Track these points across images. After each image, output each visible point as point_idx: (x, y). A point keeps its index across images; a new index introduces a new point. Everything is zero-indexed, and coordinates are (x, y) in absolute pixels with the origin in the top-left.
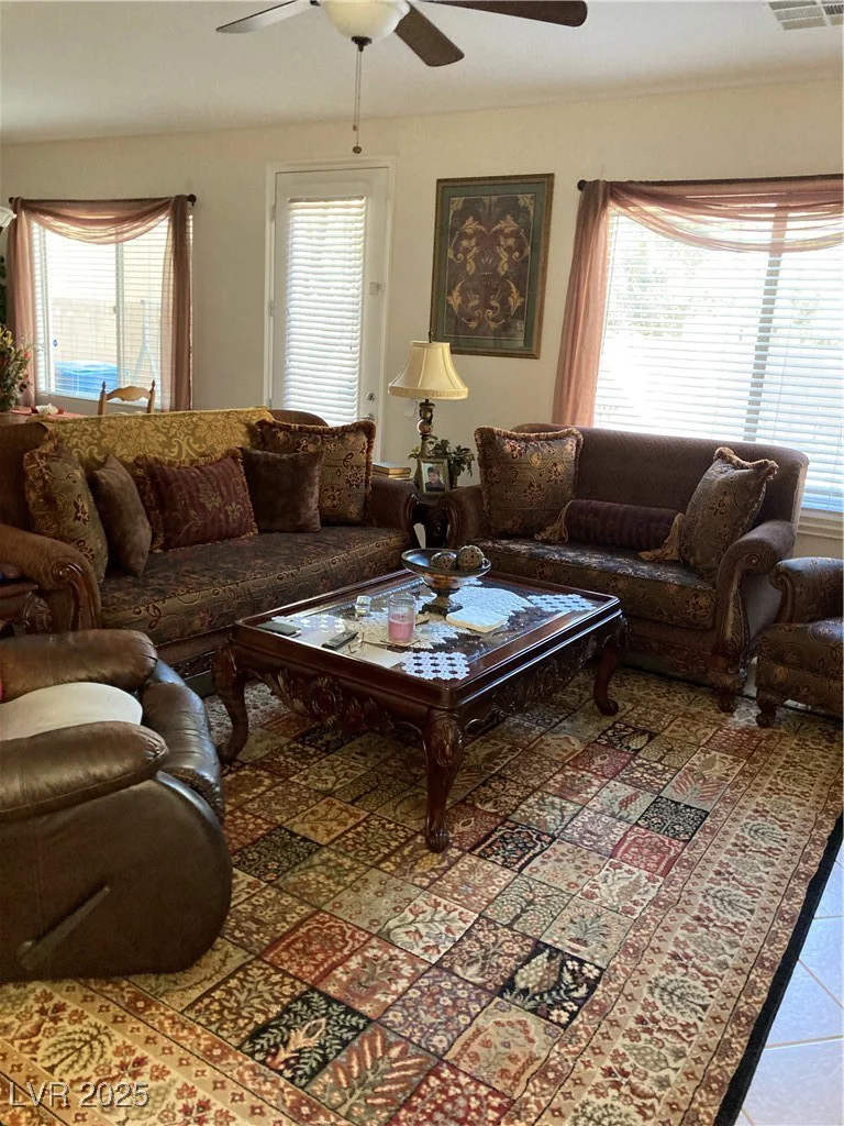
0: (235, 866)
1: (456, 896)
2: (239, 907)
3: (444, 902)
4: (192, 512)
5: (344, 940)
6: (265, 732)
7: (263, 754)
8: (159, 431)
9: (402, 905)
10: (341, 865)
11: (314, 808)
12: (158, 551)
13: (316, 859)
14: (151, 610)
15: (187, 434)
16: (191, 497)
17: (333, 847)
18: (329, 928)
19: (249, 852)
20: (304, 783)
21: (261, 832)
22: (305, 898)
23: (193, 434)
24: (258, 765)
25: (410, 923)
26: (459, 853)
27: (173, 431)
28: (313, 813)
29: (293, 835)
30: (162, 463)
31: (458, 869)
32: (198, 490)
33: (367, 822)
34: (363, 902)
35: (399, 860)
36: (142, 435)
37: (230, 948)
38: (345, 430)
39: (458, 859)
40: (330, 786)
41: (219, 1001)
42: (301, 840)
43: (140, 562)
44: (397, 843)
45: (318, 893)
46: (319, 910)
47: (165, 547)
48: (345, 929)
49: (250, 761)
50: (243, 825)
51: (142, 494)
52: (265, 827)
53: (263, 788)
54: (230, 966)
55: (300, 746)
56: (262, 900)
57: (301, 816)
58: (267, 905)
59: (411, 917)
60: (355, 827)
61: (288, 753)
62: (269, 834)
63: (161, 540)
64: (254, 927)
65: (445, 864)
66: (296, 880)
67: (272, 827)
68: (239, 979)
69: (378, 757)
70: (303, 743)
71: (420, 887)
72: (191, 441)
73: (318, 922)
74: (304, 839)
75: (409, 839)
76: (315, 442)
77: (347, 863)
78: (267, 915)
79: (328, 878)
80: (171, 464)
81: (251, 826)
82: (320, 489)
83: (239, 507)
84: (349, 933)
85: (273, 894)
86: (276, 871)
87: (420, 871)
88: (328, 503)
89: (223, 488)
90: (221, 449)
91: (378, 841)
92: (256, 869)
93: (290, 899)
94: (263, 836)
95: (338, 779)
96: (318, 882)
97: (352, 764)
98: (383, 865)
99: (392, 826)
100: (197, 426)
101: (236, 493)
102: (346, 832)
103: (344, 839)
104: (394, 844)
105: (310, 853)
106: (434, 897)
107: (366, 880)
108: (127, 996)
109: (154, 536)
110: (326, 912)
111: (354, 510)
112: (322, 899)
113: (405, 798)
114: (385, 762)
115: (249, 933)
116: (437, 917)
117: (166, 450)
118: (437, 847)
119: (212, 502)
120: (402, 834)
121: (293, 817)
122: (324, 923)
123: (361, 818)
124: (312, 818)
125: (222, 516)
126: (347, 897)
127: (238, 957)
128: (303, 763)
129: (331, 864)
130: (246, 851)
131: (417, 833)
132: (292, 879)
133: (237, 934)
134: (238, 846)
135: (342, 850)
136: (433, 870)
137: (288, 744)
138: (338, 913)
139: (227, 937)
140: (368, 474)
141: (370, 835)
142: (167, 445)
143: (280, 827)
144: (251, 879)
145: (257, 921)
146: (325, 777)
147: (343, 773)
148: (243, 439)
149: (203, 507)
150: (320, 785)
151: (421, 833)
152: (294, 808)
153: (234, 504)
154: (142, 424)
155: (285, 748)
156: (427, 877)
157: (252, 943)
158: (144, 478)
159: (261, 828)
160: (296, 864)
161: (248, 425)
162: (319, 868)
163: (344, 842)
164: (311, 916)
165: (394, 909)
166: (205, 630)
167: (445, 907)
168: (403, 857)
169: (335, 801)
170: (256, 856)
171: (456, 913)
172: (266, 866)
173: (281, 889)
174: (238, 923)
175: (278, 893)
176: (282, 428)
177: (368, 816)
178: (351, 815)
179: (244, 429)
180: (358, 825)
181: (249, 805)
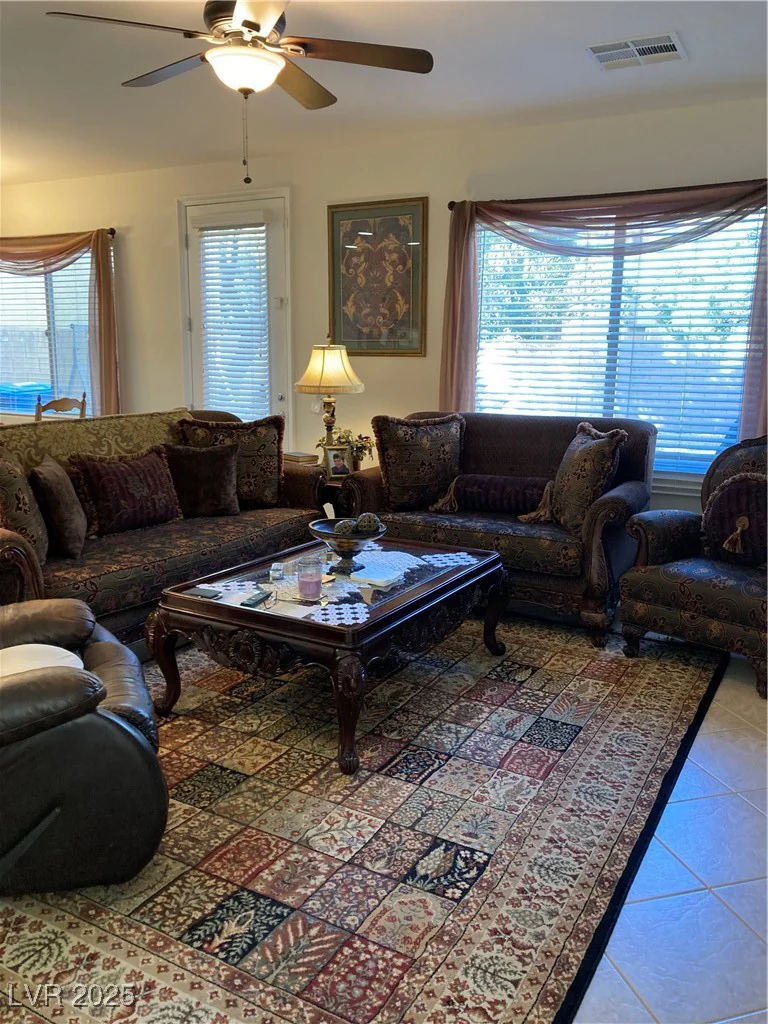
0: (173, 798)
1: (365, 807)
2: (177, 830)
3: (355, 813)
4: (123, 502)
5: (269, 849)
6: (196, 688)
7: (195, 706)
8: (91, 433)
9: (320, 818)
10: (265, 790)
11: (241, 747)
12: (93, 537)
13: (243, 787)
14: (88, 585)
15: (115, 435)
16: (122, 489)
17: (259, 776)
18: (256, 840)
19: (185, 785)
20: (232, 727)
21: (194, 769)
22: (235, 819)
23: (121, 435)
24: (191, 714)
25: (327, 831)
26: (368, 774)
27: (102, 433)
28: (240, 751)
29: (223, 769)
30: (93, 460)
31: (367, 786)
32: (127, 482)
33: (289, 755)
34: (284, 817)
35: (316, 782)
36: (75, 436)
37: (170, 862)
38: (257, 424)
39: (367, 778)
40: (255, 728)
41: (161, 904)
42: (230, 773)
43: (77, 547)
44: (314, 770)
45: (246, 814)
46: (248, 827)
47: (100, 534)
48: (270, 840)
49: (183, 713)
50: (179, 765)
51: (76, 488)
52: (198, 765)
53: (196, 734)
54: (170, 877)
55: (228, 698)
56: (197, 823)
57: (230, 754)
58: (201, 826)
59: (327, 827)
60: (277, 759)
61: (217, 704)
62: (202, 770)
63: (95, 528)
64: (190, 844)
65: (356, 783)
66: (226, 804)
67: (204, 764)
68: (178, 886)
69: (297, 702)
70: (230, 695)
71: (334, 802)
72: (119, 440)
73: (247, 836)
74: (234, 772)
75: (324, 766)
76: (231, 436)
77: (271, 788)
78: (202, 834)
79: (254, 801)
80: (102, 460)
81: (186, 765)
82: (238, 476)
83: (166, 495)
84: (274, 843)
85: (207, 817)
86: (209, 799)
87: (335, 790)
88: (245, 489)
89: (149, 479)
90: (147, 446)
91: (299, 769)
92: (191, 799)
93: (221, 820)
94: (197, 772)
95: (262, 722)
96: (246, 805)
97: (275, 709)
98: (302, 788)
99: (310, 756)
100: (123, 427)
101: (161, 483)
102: (270, 763)
103: (267, 769)
104: (312, 770)
105: (238, 783)
106: (347, 809)
107: (288, 800)
108: (80, 907)
109: (89, 525)
110: (253, 828)
111: (269, 494)
112: (249, 818)
113: (320, 734)
114: (304, 705)
115: (187, 849)
116: (349, 825)
117: (97, 449)
118: (350, 769)
119: (139, 491)
120: (318, 762)
121: (223, 755)
122: (252, 836)
123: (283, 752)
124: (239, 755)
125: (149, 504)
126: (272, 815)
127: (177, 868)
128: (231, 712)
129: (256, 790)
130: (182, 785)
131: (332, 760)
132: (222, 805)
133: (176, 851)
134: (175, 781)
135: (266, 778)
136: (346, 788)
137: (217, 697)
138: (263, 828)
139: (167, 854)
140: (280, 462)
141: (291, 765)
142: (98, 444)
143: (212, 764)
144: (187, 806)
145: (193, 839)
146: (251, 721)
147: (266, 717)
148: (165, 436)
149: (132, 496)
150: (246, 728)
151: (335, 760)
152: (223, 747)
153: (160, 493)
154: (74, 427)
155: (215, 700)
156: (341, 794)
157: (189, 858)
158: (77, 473)
159: (195, 766)
160: (227, 792)
161: (170, 425)
162: (247, 794)
163: (268, 772)
164: (240, 832)
165: (313, 821)
166: (139, 602)
167: (356, 816)
168: (320, 782)
169: (259, 740)
170: (191, 788)
171: (367, 820)
172: (199, 796)
173: (213, 813)
174: (176, 842)
175: (210, 817)
176: (201, 425)
177: (289, 750)
178: (274, 750)
179: (167, 428)
180: (281, 757)
181: (184, 748)
